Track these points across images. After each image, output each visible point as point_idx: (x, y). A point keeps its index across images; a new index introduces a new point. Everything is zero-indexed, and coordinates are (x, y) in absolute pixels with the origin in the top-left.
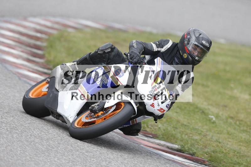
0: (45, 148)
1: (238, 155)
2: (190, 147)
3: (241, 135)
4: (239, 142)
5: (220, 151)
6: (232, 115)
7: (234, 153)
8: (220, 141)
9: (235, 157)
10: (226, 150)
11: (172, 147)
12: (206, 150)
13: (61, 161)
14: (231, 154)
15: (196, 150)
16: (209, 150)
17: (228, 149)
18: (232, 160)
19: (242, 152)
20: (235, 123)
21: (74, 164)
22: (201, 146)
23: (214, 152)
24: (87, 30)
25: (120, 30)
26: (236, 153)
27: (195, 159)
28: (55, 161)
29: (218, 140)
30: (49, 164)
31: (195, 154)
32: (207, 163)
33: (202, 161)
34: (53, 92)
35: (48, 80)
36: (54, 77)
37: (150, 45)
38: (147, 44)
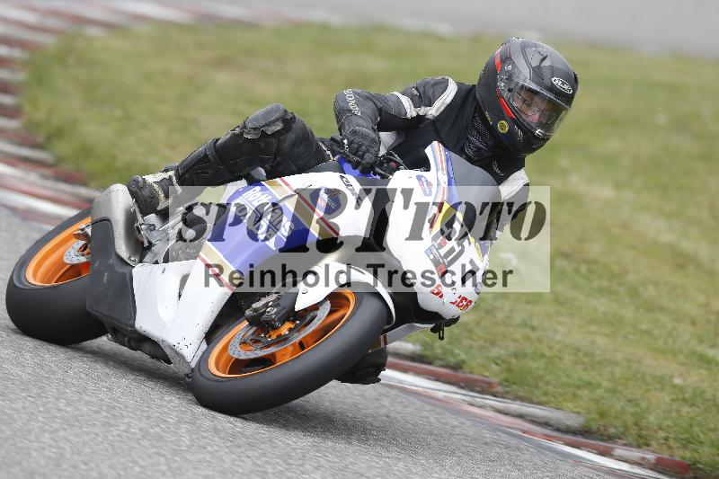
0: (30, 374)
1: (586, 360)
2: (449, 347)
3: (593, 302)
4: (590, 323)
5: (535, 353)
6: (566, 248)
7: (576, 355)
8: (535, 323)
9: (580, 367)
10: (550, 348)
11: (397, 349)
12: (494, 352)
13: (78, 409)
14: (568, 360)
15: (466, 353)
16: (502, 352)
17: (557, 347)
18: (568, 376)
19: (598, 353)
20: (577, 271)
21: (113, 414)
22: (481, 343)
23: (516, 355)
24: (144, 28)
25: (236, 24)
26: (580, 355)
27: (464, 380)
28: (59, 410)
29: (529, 323)
30: (40, 418)
31: (463, 366)
32: (499, 389)
33: (485, 385)
34: (111, 268)
35: (83, 230)
36: (108, 220)
37: (395, 99)
38: (385, 100)
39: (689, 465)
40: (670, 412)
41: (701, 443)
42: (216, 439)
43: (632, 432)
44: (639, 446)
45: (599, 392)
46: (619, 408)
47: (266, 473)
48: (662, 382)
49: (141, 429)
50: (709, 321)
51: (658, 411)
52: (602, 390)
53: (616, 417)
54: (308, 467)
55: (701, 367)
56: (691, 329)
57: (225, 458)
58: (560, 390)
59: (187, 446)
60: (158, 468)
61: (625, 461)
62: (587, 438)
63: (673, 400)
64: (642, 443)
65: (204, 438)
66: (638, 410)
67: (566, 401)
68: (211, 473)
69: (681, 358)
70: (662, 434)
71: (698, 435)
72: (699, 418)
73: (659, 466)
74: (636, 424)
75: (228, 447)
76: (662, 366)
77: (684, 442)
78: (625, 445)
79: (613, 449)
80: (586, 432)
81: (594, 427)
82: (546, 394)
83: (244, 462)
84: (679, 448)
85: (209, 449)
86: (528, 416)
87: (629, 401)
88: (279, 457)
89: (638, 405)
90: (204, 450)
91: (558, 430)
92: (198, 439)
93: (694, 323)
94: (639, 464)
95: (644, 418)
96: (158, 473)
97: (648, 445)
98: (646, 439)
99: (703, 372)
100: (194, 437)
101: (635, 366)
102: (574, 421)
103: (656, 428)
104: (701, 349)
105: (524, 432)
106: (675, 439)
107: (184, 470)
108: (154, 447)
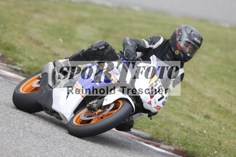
34: (46, 89)
35: (39, 76)
36: (47, 73)
37: (143, 42)
38: (140, 41)
39: (185, 152)
40: (180, 134)
41: (189, 145)
42: (32, 135)
43: (167, 140)
44: (169, 145)
45: (156, 126)
46: (163, 132)
47: (47, 147)
48: (177, 124)
49: (7, 130)
50: (193, 105)
51: (176, 134)
52: (157, 126)
53: (162, 135)
54: (61, 146)
55: (190, 120)
56: (187, 107)
57: (34, 141)
58: (143, 125)
59: (22, 137)
60: (12, 143)
61: (164, 149)
62: (152, 141)
63: (180, 130)
64: (170, 144)
65: (27, 134)
66: (169, 133)
67: (146, 128)
68: (29, 146)
69: (183, 117)
70: (176, 141)
71: (188, 142)
72: (189, 137)
73: (176, 152)
74: (168, 137)
75: (35, 138)
76: (177, 119)
77: (184, 144)
78: (164, 144)
79: (160, 145)
80: (152, 139)
81: (154, 138)
82: (139, 126)
83: (40, 143)
84: (182, 146)
85: (29, 138)
86: (133, 133)
87: (166, 130)
88: (51, 142)
89: (169, 131)
90: (27, 138)
91: (142, 138)
92: (25, 134)
93: (188, 105)
94: (169, 150)
95: (171, 136)
96: (12, 145)
97: (172, 145)
98: (171, 142)
99: (191, 122)
100: (24, 134)
101: (168, 118)
102: (148, 135)
103: (174, 139)
104: (190, 114)
105: (131, 138)
106: (180, 143)
107: (21, 144)
108: (11, 136)
